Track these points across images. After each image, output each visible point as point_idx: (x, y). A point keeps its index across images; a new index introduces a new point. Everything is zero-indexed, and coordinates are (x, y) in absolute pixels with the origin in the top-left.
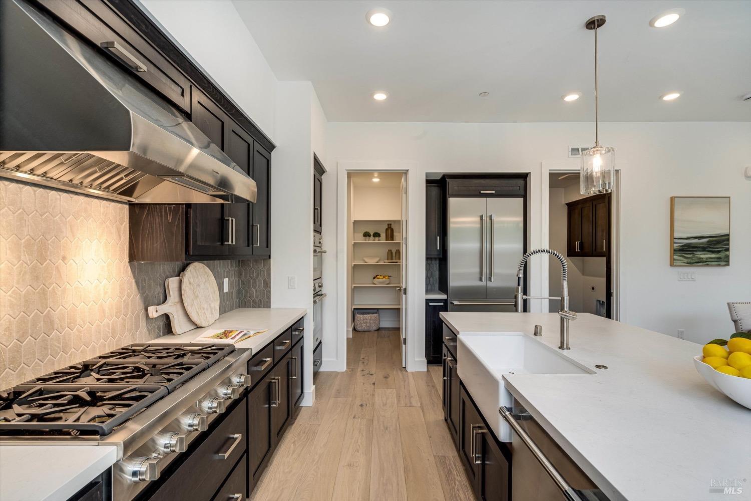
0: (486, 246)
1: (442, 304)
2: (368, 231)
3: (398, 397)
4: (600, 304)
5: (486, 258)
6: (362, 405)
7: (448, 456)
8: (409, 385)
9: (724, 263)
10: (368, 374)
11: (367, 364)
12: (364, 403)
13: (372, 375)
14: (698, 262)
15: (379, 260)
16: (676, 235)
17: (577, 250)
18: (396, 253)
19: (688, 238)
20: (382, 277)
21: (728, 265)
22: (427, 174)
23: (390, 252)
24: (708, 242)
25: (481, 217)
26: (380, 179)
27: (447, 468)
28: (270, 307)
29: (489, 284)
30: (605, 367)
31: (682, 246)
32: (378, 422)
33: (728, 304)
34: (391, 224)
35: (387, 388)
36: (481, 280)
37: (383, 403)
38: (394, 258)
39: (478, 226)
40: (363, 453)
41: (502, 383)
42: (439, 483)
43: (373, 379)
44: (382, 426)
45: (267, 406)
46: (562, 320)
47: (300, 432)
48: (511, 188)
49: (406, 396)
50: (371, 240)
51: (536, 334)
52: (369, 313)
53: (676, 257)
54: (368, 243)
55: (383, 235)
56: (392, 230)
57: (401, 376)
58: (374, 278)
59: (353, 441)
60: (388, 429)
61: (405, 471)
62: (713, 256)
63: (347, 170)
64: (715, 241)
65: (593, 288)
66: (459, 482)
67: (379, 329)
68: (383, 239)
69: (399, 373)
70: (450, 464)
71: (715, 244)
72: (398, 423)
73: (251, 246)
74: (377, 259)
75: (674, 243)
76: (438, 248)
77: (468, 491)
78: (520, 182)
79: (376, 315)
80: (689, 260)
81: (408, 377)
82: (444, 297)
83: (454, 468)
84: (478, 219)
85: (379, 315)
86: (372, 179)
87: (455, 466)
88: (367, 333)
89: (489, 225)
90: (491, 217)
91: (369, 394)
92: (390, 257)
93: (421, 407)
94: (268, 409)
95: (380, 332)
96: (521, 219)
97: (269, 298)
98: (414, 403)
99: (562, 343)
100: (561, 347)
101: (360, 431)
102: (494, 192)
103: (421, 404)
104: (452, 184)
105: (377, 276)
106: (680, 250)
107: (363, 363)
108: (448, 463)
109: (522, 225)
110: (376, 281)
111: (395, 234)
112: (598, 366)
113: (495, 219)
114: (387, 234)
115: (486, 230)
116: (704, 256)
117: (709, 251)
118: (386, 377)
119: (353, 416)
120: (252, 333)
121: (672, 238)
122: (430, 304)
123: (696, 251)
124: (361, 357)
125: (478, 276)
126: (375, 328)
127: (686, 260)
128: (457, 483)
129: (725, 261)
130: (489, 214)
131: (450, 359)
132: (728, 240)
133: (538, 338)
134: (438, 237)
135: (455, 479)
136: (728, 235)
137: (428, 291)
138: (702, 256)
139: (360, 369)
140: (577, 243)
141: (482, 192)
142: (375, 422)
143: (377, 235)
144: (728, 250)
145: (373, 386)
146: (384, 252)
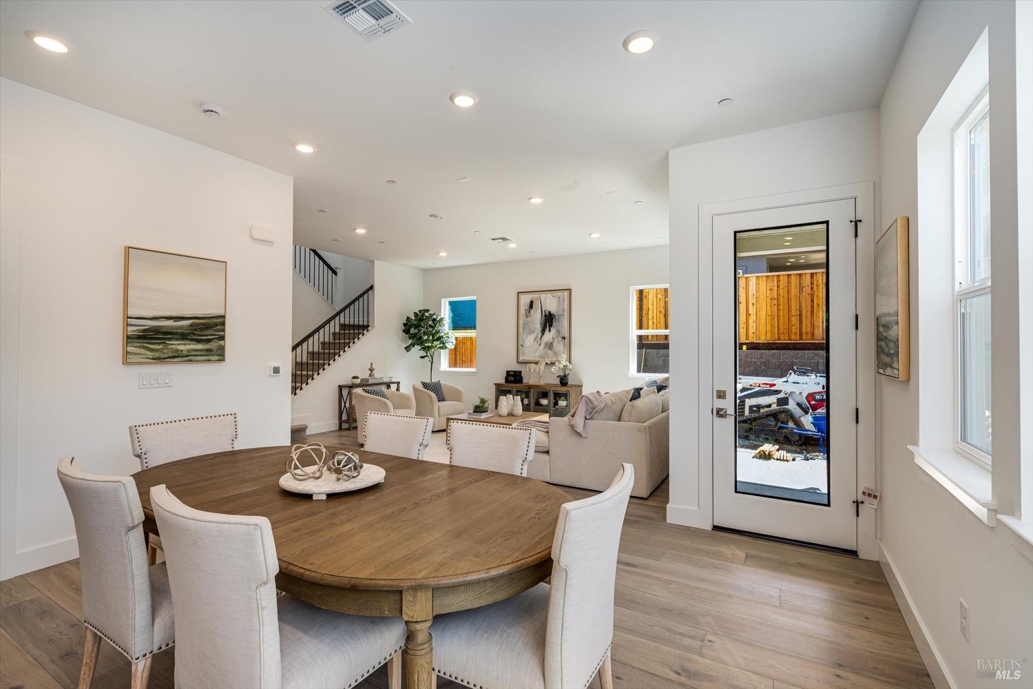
14: (174, 357)
16: (133, 312)
24: (191, 325)
31: (144, 331)
53: (129, 349)
62: (200, 346)
75: (131, 325)
121: (127, 317)
123: (170, 339)
127: (150, 354)
132: (223, 324)
136: (224, 317)
144: (222, 338)
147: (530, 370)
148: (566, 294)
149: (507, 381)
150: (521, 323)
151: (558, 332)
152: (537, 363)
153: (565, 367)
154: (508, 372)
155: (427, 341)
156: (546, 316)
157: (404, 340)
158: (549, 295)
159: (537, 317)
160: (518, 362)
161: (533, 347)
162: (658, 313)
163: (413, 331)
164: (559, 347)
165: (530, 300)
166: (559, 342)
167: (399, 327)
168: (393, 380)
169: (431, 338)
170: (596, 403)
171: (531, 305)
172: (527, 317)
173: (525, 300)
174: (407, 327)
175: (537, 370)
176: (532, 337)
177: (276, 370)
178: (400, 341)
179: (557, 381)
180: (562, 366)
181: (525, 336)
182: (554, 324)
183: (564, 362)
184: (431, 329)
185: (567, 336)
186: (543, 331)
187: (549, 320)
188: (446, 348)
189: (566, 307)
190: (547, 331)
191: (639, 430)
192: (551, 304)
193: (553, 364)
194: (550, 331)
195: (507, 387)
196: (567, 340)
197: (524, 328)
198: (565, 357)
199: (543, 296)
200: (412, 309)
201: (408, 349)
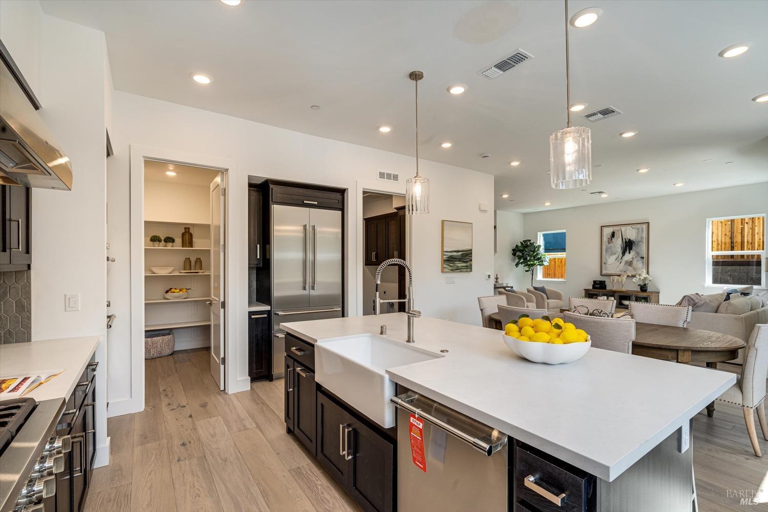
0: (310, 256)
1: (266, 316)
2: (158, 235)
3: (227, 423)
4: (390, 305)
5: (308, 267)
6: (184, 444)
7: (302, 467)
8: (235, 408)
9: (470, 270)
10: (178, 407)
11: (172, 396)
12: (186, 441)
13: (184, 407)
14: (456, 269)
15: (173, 271)
16: (445, 249)
17: (374, 259)
18: (196, 262)
19: (451, 252)
20: (177, 291)
21: (471, 271)
22: (250, 177)
23: (188, 261)
24: (462, 254)
25: (305, 226)
26: (177, 173)
27: (305, 477)
28: (29, 340)
29: (313, 293)
30: (447, 351)
31: (448, 257)
32: (213, 457)
33: (478, 298)
34: (189, 228)
35: (210, 417)
36: (304, 288)
37: (212, 435)
38: (192, 268)
39: (301, 235)
40: (206, 496)
41: (387, 377)
42: (303, 494)
43: (187, 411)
44: (218, 459)
45: (68, 477)
46: (409, 318)
47: (102, 502)
48: (331, 201)
49: (236, 421)
50: (161, 246)
51: (382, 333)
52: (158, 335)
53: (445, 266)
54: (158, 249)
55: (178, 241)
56: (191, 235)
57: (221, 400)
58: (167, 292)
59: (188, 487)
60: (228, 461)
61: (263, 496)
62: (464, 264)
63: (144, 157)
64: (465, 254)
65: (385, 293)
66: (321, 485)
67: (173, 353)
68: (178, 245)
69: (219, 398)
70: (307, 473)
71: (465, 256)
72: (237, 451)
73: (8, 250)
74: (170, 269)
75: (444, 255)
76: (258, 257)
77: (331, 490)
78: (338, 196)
79: (170, 337)
80: (452, 268)
81: (230, 399)
82: (268, 308)
83: (312, 475)
84: (301, 228)
85: (174, 336)
86: (166, 171)
87: (313, 473)
88: (157, 360)
89: (312, 235)
90: (314, 227)
91: (189, 430)
92: (188, 266)
93: (257, 427)
94: (68, 480)
95: (175, 356)
96: (340, 230)
97: (29, 328)
98: (249, 426)
99: (409, 337)
100: (409, 341)
101: (193, 474)
102: (316, 203)
103: (256, 424)
104: (275, 190)
105: (171, 289)
106: (447, 260)
107: (167, 395)
108: (304, 472)
109: (340, 236)
110: (169, 295)
111: (194, 240)
112: (442, 351)
113: (318, 229)
114: (184, 240)
115: (309, 239)
116: (460, 264)
117: (462, 261)
118: (204, 406)
119: (176, 459)
120: (43, 379)
121: (443, 251)
122: (253, 317)
123: (455, 261)
124: (161, 390)
125: (301, 285)
126: (168, 352)
127: (450, 268)
128: (319, 487)
129: (469, 268)
130: (312, 224)
131: (300, 369)
132: (471, 253)
133: (384, 336)
134: (258, 245)
135: (315, 484)
136: (471, 250)
137: (250, 303)
138: (459, 265)
139: (164, 404)
140: (374, 254)
141: (305, 202)
142: (209, 458)
143: (169, 240)
144: (471, 260)
145: (190, 420)
146: (180, 260)
147: (613, 280)
148: (645, 226)
149: (594, 287)
150: (604, 247)
151: (638, 253)
152: (619, 276)
153: (645, 278)
154: (595, 282)
155: (530, 260)
156: (626, 242)
157: (513, 260)
158: (629, 227)
159: (618, 243)
160: (601, 275)
161: (614, 264)
162: (723, 236)
163: (518, 253)
164: (638, 264)
165: (612, 231)
166: (638, 261)
167: (509, 252)
168: (509, 285)
169: (532, 258)
170: (697, 301)
171: (613, 235)
172: (609, 243)
173: (607, 232)
174: (514, 252)
175: (620, 280)
176: (614, 257)
177: (489, 276)
178: (510, 261)
179: (638, 289)
180: (642, 278)
181: (607, 257)
182: (634, 248)
183: (644, 275)
184: (532, 253)
185: (645, 256)
186: (624, 253)
187: (628, 245)
188: (543, 265)
189: (645, 235)
190: (627, 253)
191: (736, 319)
192: (631, 234)
193: (634, 276)
194: (630, 253)
195: (593, 291)
196: (646, 260)
197: (606, 251)
198: (645, 271)
199: (623, 229)
200: (518, 240)
201: (517, 265)
